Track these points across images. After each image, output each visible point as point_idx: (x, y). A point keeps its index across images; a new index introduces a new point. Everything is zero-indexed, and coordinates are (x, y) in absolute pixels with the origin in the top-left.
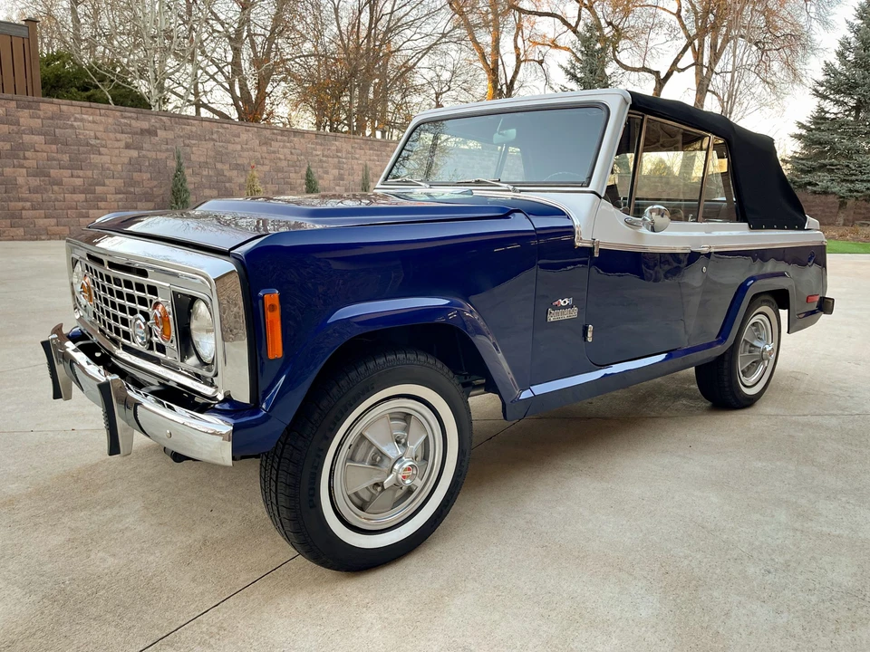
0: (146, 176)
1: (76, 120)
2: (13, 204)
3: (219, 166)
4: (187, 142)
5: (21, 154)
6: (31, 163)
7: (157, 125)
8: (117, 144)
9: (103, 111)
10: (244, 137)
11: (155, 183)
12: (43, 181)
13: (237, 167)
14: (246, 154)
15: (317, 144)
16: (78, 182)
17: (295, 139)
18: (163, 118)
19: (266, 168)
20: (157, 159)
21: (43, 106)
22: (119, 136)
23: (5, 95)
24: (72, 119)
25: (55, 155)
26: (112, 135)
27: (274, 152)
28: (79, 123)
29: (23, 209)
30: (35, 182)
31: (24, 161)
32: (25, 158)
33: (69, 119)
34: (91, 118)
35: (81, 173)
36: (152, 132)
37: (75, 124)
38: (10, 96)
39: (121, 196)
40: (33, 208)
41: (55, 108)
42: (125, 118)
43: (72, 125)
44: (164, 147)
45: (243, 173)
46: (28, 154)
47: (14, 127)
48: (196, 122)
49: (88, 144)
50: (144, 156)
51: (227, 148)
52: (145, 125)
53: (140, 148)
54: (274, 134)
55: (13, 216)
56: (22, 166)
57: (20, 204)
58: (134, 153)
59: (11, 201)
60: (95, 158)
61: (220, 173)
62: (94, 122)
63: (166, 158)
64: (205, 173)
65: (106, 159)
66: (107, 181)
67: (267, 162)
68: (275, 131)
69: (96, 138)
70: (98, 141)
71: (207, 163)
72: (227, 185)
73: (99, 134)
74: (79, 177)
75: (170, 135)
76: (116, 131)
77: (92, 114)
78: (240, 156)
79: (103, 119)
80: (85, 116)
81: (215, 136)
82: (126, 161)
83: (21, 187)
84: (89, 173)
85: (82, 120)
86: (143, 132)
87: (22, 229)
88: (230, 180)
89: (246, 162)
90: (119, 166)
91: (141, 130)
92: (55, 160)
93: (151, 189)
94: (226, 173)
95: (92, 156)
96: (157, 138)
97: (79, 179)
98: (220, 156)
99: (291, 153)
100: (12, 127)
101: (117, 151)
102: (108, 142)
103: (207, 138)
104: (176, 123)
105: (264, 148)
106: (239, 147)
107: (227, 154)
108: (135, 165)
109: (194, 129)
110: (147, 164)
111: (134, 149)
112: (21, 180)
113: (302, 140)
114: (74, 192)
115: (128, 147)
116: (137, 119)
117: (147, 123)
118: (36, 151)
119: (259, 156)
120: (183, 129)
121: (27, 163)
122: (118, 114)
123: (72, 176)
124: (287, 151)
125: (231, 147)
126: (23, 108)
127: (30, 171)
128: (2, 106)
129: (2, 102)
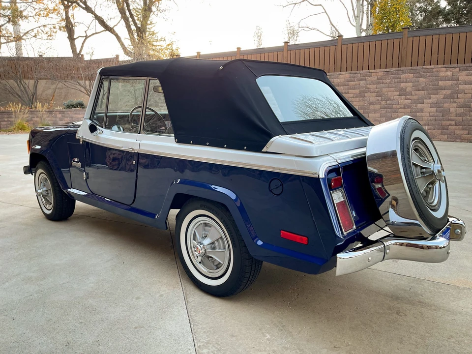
2: (445, 122)
5: (456, 96)
6: (462, 100)
12: (466, 110)
23: (453, 65)
29: (450, 125)
30: (461, 110)
31: (457, 100)
32: (458, 98)
40: (456, 125)
46: (460, 96)
47: (455, 82)
55: (443, 129)
56: (455, 103)
57: (449, 123)
59: (444, 121)
83: (452, 113)
87: (446, 136)
100: (453, 82)
112: (452, 110)
118: (465, 94)
121: (458, 101)
126: (463, 71)
127: (459, 104)
128: (451, 71)
129: (451, 69)
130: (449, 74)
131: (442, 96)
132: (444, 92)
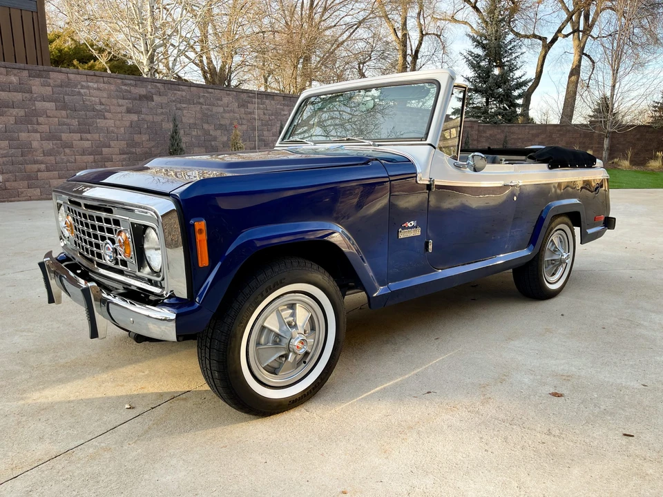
0: (145, 137)
1: (83, 87)
2: (29, 166)
3: (206, 126)
4: (179, 105)
5: (34, 119)
6: (45, 128)
7: (153, 91)
8: (119, 109)
9: (106, 79)
10: (226, 100)
11: (153, 144)
12: (56, 144)
13: (221, 127)
14: (227, 115)
15: (284, 105)
16: (87, 144)
17: (267, 101)
18: (158, 85)
19: (245, 127)
20: (153, 122)
21: (52, 75)
22: (121, 102)
23: (18, 65)
24: (79, 87)
25: (65, 120)
26: (115, 101)
27: (250, 113)
28: (85, 90)
29: (39, 171)
30: (48, 145)
31: (38, 127)
32: (38, 124)
33: (76, 86)
34: (95, 86)
35: (89, 136)
36: (149, 98)
37: (82, 91)
38: (22, 65)
39: (125, 156)
40: (48, 170)
41: (62, 76)
42: (125, 85)
43: (79, 92)
44: (159, 111)
45: (226, 133)
46: (41, 119)
47: (27, 95)
48: (185, 87)
49: (94, 110)
50: (143, 119)
51: (211, 111)
52: (142, 91)
53: (139, 112)
54: (249, 97)
55: (29, 178)
56: (36, 131)
57: (36, 167)
58: (134, 117)
59: (27, 164)
60: (101, 123)
61: (207, 133)
62: (98, 89)
63: (162, 121)
64: (194, 133)
65: (110, 123)
66: (112, 143)
67: (244, 122)
68: (251, 95)
69: (101, 104)
70: (103, 107)
71: (195, 124)
72: (213, 143)
73: (103, 100)
74: (88, 140)
75: (164, 100)
76: (118, 97)
77: (97, 82)
78: (222, 117)
79: (106, 86)
80: (90, 84)
81: (202, 100)
82: (128, 124)
83: (36, 150)
84: (96, 136)
85: (88, 88)
86: (141, 98)
87: (38, 190)
88: (215, 139)
89: (228, 122)
90: (122, 129)
91: (140, 96)
92: (65, 125)
93: (150, 149)
94: (211, 132)
95: (98, 120)
96: (153, 103)
97: (87, 142)
98: (206, 118)
99: (264, 114)
100: (25, 95)
101: (120, 115)
102: (112, 107)
103: (195, 102)
104: (169, 89)
105: (242, 110)
106: (221, 110)
107: (211, 116)
108: (135, 128)
109: (184, 94)
110: (146, 126)
111: (134, 113)
112: (35, 144)
113: (272, 102)
114: (83, 153)
115: (129, 111)
116: (136, 85)
117: (144, 89)
118: (47, 117)
119: (238, 117)
120: (175, 94)
121: (40, 128)
122: (119, 81)
123: (81, 139)
124: (261, 112)
125: (215, 109)
126: (34, 77)
127: (43, 135)
128: (15, 75)
129: (15, 71)
130: (14, 79)
131: (12, 120)
132: (14, 111)
